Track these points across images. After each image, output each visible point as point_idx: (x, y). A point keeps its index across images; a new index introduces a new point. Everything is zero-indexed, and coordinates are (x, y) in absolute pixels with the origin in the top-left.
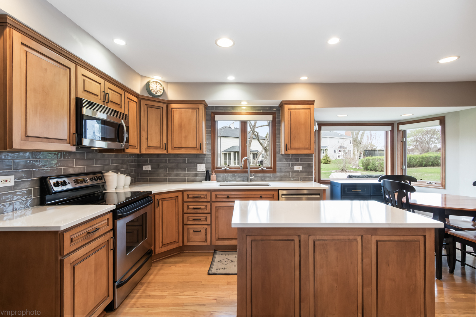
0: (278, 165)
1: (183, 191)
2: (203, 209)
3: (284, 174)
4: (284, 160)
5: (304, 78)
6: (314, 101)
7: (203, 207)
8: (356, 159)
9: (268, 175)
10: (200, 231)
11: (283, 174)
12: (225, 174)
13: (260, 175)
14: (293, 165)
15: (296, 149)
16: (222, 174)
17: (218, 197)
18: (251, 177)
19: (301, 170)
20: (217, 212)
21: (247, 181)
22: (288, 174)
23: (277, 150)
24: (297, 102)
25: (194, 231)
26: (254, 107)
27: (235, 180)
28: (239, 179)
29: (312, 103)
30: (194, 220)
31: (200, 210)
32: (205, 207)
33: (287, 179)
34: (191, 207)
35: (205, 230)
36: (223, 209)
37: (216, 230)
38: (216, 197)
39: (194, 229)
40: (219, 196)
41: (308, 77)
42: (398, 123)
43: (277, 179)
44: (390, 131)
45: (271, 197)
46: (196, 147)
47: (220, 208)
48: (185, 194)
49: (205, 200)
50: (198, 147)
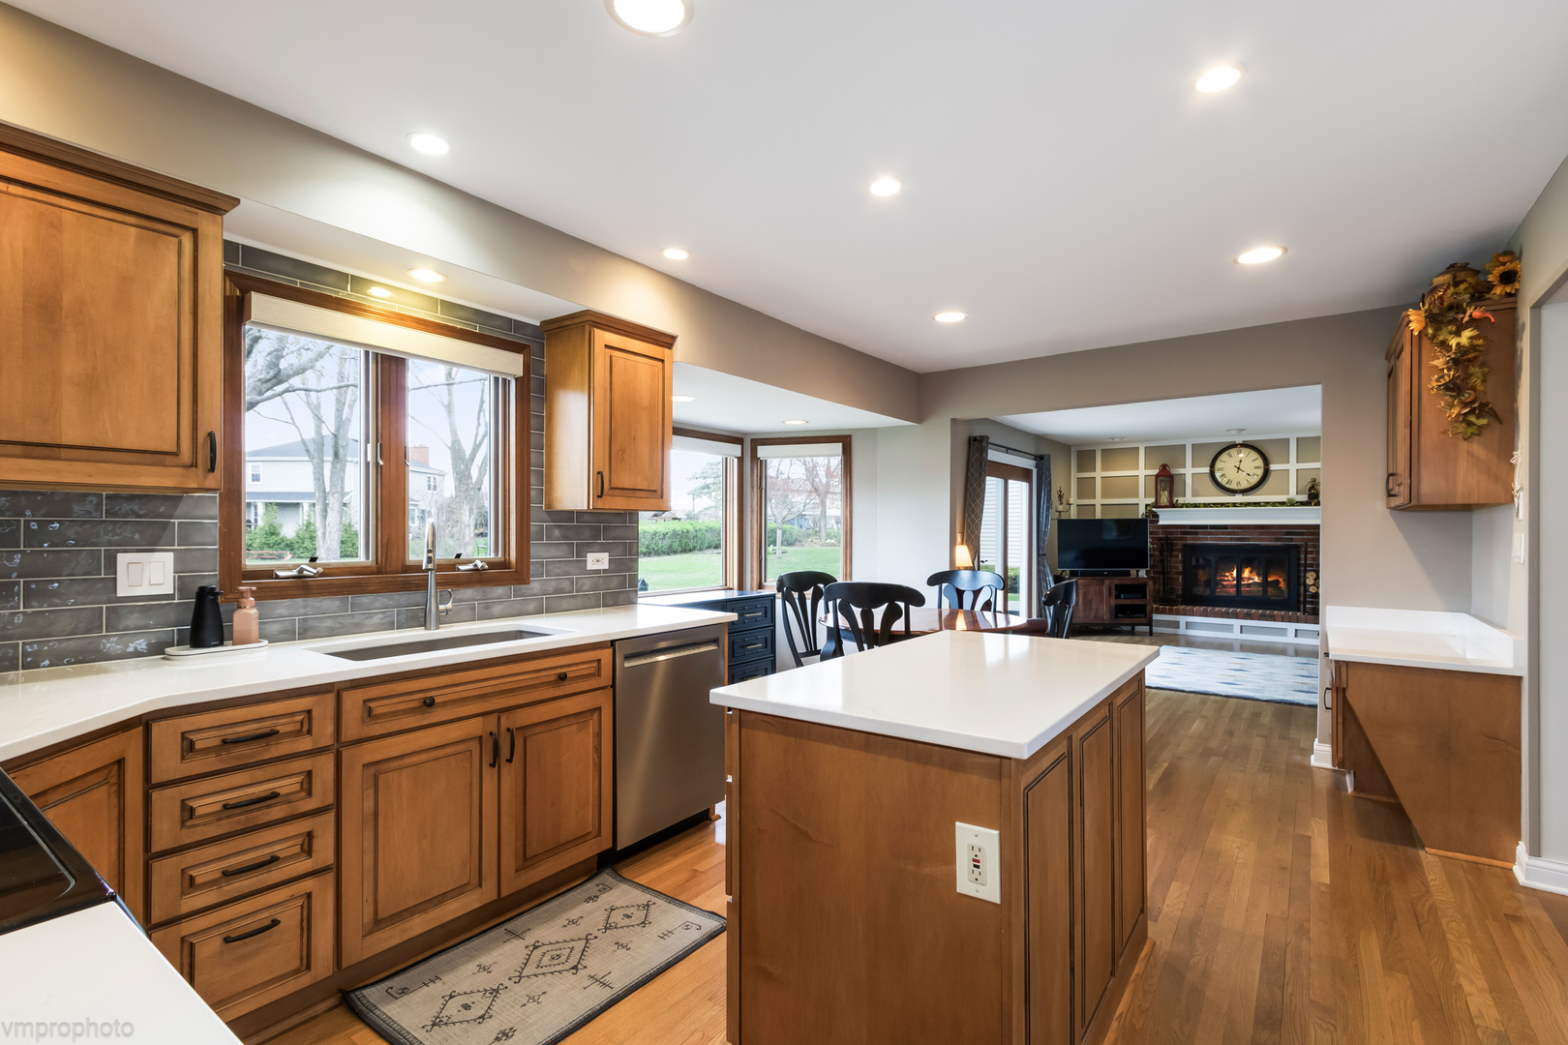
0: (538, 552)
1: (144, 724)
2: (288, 799)
3: (554, 584)
4: (557, 533)
5: (675, 256)
6: (674, 338)
7: (287, 786)
8: (467, 539)
9: (500, 591)
10: (275, 923)
11: (551, 588)
12: (300, 601)
13: (468, 593)
14: (582, 551)
15: (625, 492)
16: (286, 602)
17: (375, 712)
18: (441, 607)
19: (607, 568)
20: (371, 792)
21: (424, 624)
22: (566, 585)
23: (533, 493)
24: (630, 327)
25: (227, 940)
26: (449, 306)
27: (357, 629)
28: (376, 620)
29: (666, 341)
30: (229, 874)
31: (276, 804)
32: (302, 783)
33: (565, 604)
34: (204, 806)
35: (302, 907)
36: (401, 768)
37: (365, 883)
38: (369, 714)
39: (224, 930)
40: (379, 708)
41: (690, 252)
42: (752, 440)
43: (532, 606)
44: (738, 458)
45: (592, 671)
46: (176, 454)
47: (385, 766)
48: (165, 737)
49: (305, 744)
50: (186, 455)
